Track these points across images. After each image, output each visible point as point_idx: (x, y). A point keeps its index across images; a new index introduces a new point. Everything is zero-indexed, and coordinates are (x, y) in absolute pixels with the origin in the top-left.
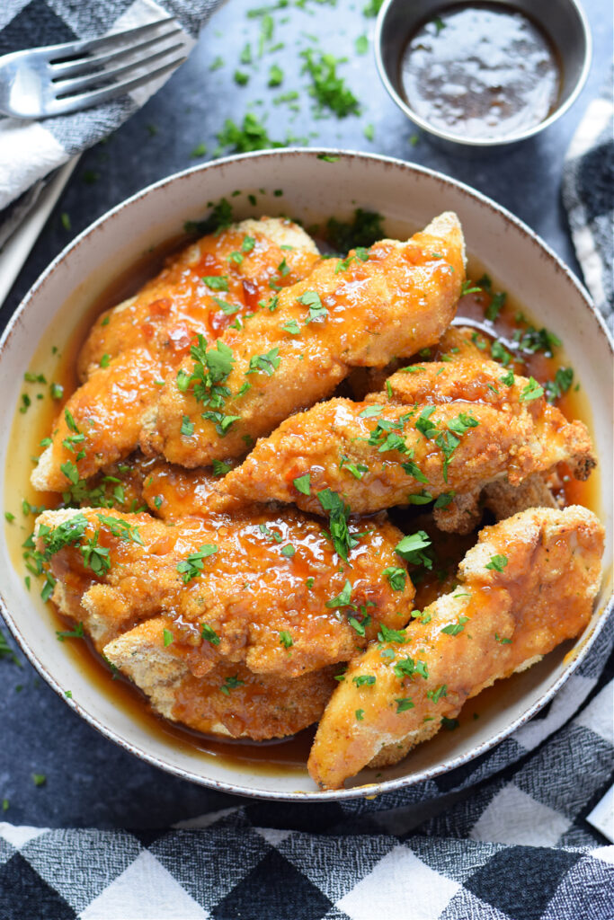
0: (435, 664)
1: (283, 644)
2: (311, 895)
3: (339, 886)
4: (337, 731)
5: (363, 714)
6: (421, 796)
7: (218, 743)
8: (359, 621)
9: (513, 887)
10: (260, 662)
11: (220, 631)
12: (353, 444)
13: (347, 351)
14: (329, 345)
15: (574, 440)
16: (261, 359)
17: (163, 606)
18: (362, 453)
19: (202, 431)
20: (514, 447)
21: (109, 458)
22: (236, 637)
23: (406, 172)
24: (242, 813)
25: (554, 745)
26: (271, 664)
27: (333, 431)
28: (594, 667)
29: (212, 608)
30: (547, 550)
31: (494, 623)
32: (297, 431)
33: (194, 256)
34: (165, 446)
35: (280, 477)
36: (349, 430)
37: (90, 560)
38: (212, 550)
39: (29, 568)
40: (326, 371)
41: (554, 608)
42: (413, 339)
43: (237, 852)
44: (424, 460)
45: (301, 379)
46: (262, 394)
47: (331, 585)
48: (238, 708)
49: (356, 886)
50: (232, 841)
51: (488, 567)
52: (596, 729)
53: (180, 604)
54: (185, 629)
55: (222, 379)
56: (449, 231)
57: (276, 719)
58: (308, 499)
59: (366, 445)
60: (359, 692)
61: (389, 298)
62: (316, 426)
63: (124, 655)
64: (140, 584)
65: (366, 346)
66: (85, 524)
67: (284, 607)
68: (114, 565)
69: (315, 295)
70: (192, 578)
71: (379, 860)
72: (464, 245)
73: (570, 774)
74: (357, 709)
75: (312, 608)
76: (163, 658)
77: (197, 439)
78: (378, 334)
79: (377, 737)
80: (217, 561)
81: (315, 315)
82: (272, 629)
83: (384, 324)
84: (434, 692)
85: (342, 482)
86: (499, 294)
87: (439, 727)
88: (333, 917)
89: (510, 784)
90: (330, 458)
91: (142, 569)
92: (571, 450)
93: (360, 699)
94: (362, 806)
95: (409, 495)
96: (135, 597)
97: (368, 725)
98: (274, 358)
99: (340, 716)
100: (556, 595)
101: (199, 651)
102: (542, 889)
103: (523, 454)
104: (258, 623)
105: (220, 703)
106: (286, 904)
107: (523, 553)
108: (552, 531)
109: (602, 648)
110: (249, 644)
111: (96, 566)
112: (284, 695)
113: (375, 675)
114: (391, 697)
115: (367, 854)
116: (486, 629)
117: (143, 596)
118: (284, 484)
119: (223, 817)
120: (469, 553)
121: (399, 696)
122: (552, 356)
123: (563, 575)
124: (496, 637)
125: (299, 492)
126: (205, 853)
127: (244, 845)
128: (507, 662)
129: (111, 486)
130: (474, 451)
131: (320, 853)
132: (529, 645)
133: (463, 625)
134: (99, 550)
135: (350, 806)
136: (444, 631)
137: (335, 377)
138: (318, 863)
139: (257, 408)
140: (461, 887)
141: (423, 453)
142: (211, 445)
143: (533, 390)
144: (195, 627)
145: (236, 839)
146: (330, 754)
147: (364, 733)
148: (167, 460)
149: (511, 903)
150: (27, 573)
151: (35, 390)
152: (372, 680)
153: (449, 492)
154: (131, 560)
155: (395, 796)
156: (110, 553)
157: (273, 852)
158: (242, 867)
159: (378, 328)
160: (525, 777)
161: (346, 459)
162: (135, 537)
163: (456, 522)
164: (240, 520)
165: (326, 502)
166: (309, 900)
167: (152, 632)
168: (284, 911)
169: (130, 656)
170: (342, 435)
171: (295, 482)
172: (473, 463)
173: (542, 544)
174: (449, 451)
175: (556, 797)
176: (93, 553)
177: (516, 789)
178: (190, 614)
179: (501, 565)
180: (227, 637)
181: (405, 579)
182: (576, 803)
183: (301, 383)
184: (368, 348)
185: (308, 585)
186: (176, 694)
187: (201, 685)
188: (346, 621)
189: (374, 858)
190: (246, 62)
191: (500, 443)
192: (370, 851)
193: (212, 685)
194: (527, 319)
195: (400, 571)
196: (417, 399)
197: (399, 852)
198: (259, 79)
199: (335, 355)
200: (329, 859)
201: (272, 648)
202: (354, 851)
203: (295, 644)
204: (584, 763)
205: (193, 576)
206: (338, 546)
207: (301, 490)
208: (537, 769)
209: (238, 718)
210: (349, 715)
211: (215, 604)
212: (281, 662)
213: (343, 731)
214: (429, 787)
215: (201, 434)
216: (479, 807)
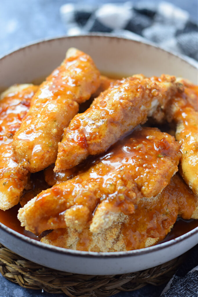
10: (150, 189)
11: (128, 190)
17: (98, 197)
26: (155, 186)
50: (186, 281)
96: (86, 201)
101: (126, 202)
110: (140, 188)
117: (89, 199)
126: (181, 291)
180: (131, 190)
183: (66, 111)
211: (116, 181)
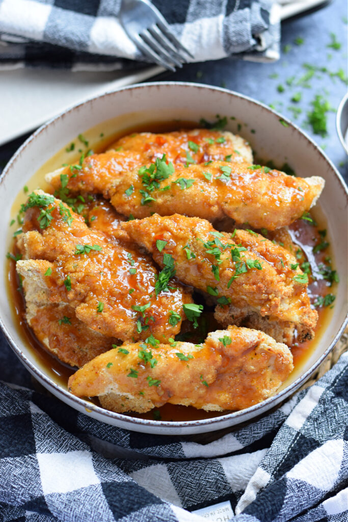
0: (162, 366)
1: (98, 309)
2: (29, 443)
3: (45, 447)
4: (94, 367)
5: (111, 366)
6: (119, 441)
7: (42, 349)
8: (142, 325)
9: (122, 496)
10: (82, 311)
11: (74, 285)
12: (196, 242)
13: (226, 203)
14: (220, 195)
15: (307, 315)
16: (183, 180)
17: (58, 258)
18: (198, 248)
19: (135, 197)
20: (273, 295)
21: (87, 188)
22: (80, 294)
23: (316, 151)
24: (30, 393)
25: (200, 462)
26: (86, 315)
27: (192, 231)
28: (245, 438)
29: (78, 272)
30: (256, 354)
31: (205, 369)
32: (176, 221)
33: (196, 133)
34: (114, 195)
35: (153, 234)
36: (199, 235)
37: (42, 218)
38: (99, 249)
39: (19, 218)
40: (210, 205)
41: (241, 387)
42: (261, 219)
43: (12, 403)
44: (224, 270)
45: (195, 201)
46: (172, 196)
47: (141, 299)
48: (60, 334)
49: (53, 454)
50: (15, 398)
51: (220, 340)
52: (224, 467)
53: (66, 262)
54: (59, 273)
55: (160, 179)
56: (315, 184)
57: (74, 352)
58: (158, 254)
59: (202, 245)
60: (117, 355)
61: (263, 191)
62: (186, 224)
63: (24, 268)
64: (55, 241)
65: (237, 206)
66: (51, 202)
67: (112, 293)
68: (51, 227)
69: (230, 169)
70: (79, 254)
71: (74, 450)
72: (318, 196)
73: (197, 480)
74: (110, 362)
75: (124, 302)
76: (41, 283)
77: (130, 199)
78: (246, 205)
79: (111, 383)
80: (97, 255)
81: (223, 178)
82: (98, 299)
83: (252, 202)
84: (153, 379)
85: (180, 256)
86: (326, 242)
87: (149, 410)
88: (31, 458)
89: (164, 465)
90: (182, 242)
91: (61, 236)
92: (302, 320)
93: (115, 358)
94: (87, 426)
95: (208, 286)
96: (49, 245)
97: (110, 373)
98: (190, 183)
99: (100, 361)
100: (247, 382)
101: (58, 289)
102: (134, 505)
103: (275, 301)
104: (94, 293)
105: (54, 327)
106: (15, 439)
107: (242, 346)
108: (264, 346)
109: (256, 432)
110: (83, 301)
111: (42, 223)
112: (85, 342)
113: (130, 352)
114: (129, 366)
115: (70, 444)
116: (199, 369)
117: (52, 248)
118: (152, 240)
119: (21, 390)
120: (217, 331)
121: (134, 368)
122: (330, 287)
123: (256, 373)
124: (201, 377)
125: (157, 248)
127: (18, 403)
128: (200, 397)
129: (79, 202)
130: (251, 281)
131: (49, 429)
132: (216, 396)
133: (189, 359)
134: (49, 216)
135: (82, 423)
136: (177, 354)
137: (212, 211)
138: (45, 432)
139: (166, 201)
140: (100, 483)
141: (226, 266)
142: (134, 206)
143: (302, 279)
144: (64, 275)
145: (17, 398)
146: (83, 376)
147: (105, 376)
148: (111, 202)
149: (115, 502)
150: (15, 218)
151: (80, 146)
152: (127, 353)
153: (228, 298)
154: (59, 229)
155: (106, 433)
156: (52, 220)
157: (29, 414)
158: (10, 411)
159: (248, 202)
160: (174, 466)
161: (189, 247)
162: (69, 221)
163: (224, 318)
164: (122, 246)
165: (166, 260)
166: (27, 444)
167: (43, 265)
168: (11, 442)
169: (26, 270)
170: (195, 235)
171: (158, 241)
172: (247, 287)
173: (254, 349)
174: (239, 272)
175: (183, 488)
176: (45, 216)
177: (166, 468)
178: (67, 269)
179: (227, 343)
180: (76, 290)
181: (179, 322)
182: (191, 499)
183: (194, 203)
184: (237, 208)
185: (131, 292)
186: (38, 311)
187: (51, 313)
188: (136, 320)
189: (74, 448)
190: (289, 84)
191: (267, 288)
192: (73, 444)
193: (57, 317)
194: (330, 262)
195: (178, 316)
196: (244, 244)
197: (86, 454)
198: (289, 94)
199: (219, 201)
200: (51, 434)
201: (92, 308)
202: (66, 439)
203: (103, 313)
204: (207, 480)
205: (81, 253)
206: (158, 284)
207: (158, 247)
208: (182, 466)
209: (58, 340)
210: (105, 363)
211: (81, 271)
212: (91, 317)
213: (96, 369)
214: (125, 439)
215: (134, 198)
216: (142, 465)
